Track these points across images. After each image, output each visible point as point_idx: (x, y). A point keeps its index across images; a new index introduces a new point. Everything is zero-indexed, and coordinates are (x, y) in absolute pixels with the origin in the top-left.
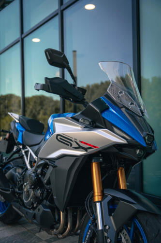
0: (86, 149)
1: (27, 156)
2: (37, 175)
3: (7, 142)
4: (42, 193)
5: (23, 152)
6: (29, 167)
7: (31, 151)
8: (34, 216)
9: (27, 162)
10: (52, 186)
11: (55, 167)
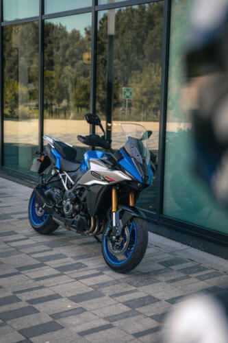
0: (109, 182)
1: (64, 180)
2: (76, 195)
3: (40, 163)
4: (79, 207)
5: (60, 175)
6: (66, 188)
7: (67, 175)
8: (73, 223)
9: (65, 185)
10: (87, 202)
11: (89, 190)
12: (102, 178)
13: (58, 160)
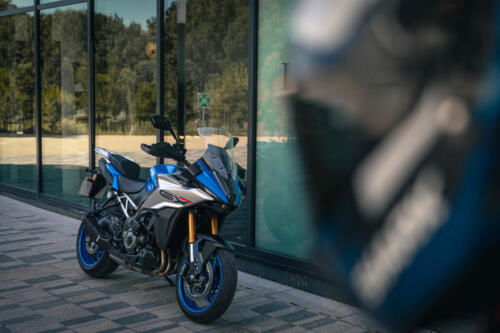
0: (183, 203)
1: (124, 204)
2: (140, 223)
3: (91, 184)
4: (145, 239)
5: (119, 199)
6: (127, 215)
7: (128, 198)
8: (137, 260)
9: (125, 211)
10: (156, 232)
11: (158, 216)
12: (175, 199)
13: (115, 179)
